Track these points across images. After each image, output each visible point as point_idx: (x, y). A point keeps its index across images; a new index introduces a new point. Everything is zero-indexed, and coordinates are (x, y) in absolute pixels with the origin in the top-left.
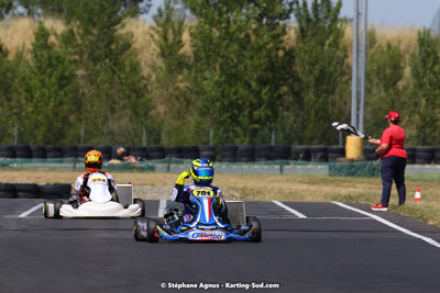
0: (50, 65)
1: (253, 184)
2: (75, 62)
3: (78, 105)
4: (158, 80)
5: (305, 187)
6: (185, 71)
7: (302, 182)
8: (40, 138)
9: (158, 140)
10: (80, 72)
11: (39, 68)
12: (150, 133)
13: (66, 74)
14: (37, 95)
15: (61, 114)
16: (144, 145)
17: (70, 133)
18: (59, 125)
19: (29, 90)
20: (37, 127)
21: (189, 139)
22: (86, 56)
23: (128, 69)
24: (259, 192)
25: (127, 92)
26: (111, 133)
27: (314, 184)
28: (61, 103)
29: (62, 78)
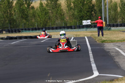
0: (43, 10)
1: (79, 33)
2: (49, 9)
3: (49, 18)
4: (66, 12)
5: (89, 33)
6: (72, 10)
7: (89, 32)
8: (41, 26)
9: (66, 25)
10: (50, 11)
11: (41, 11)
12: (65, 23)
13: (46, 12)
14: (41, 17)
15: (46, 21)
16: (64, 26)
17: (48, 24)
18: (46, 23)
19: (39, 16)
20: (41, 24)
21: (73, 24)
22: (51, 8)
23: (59, 10)
24: (79, 35)
25: (59, 15)
26: (57, 24)
27: (91, 33)
28: (46, 18)
29: (46, 13)
